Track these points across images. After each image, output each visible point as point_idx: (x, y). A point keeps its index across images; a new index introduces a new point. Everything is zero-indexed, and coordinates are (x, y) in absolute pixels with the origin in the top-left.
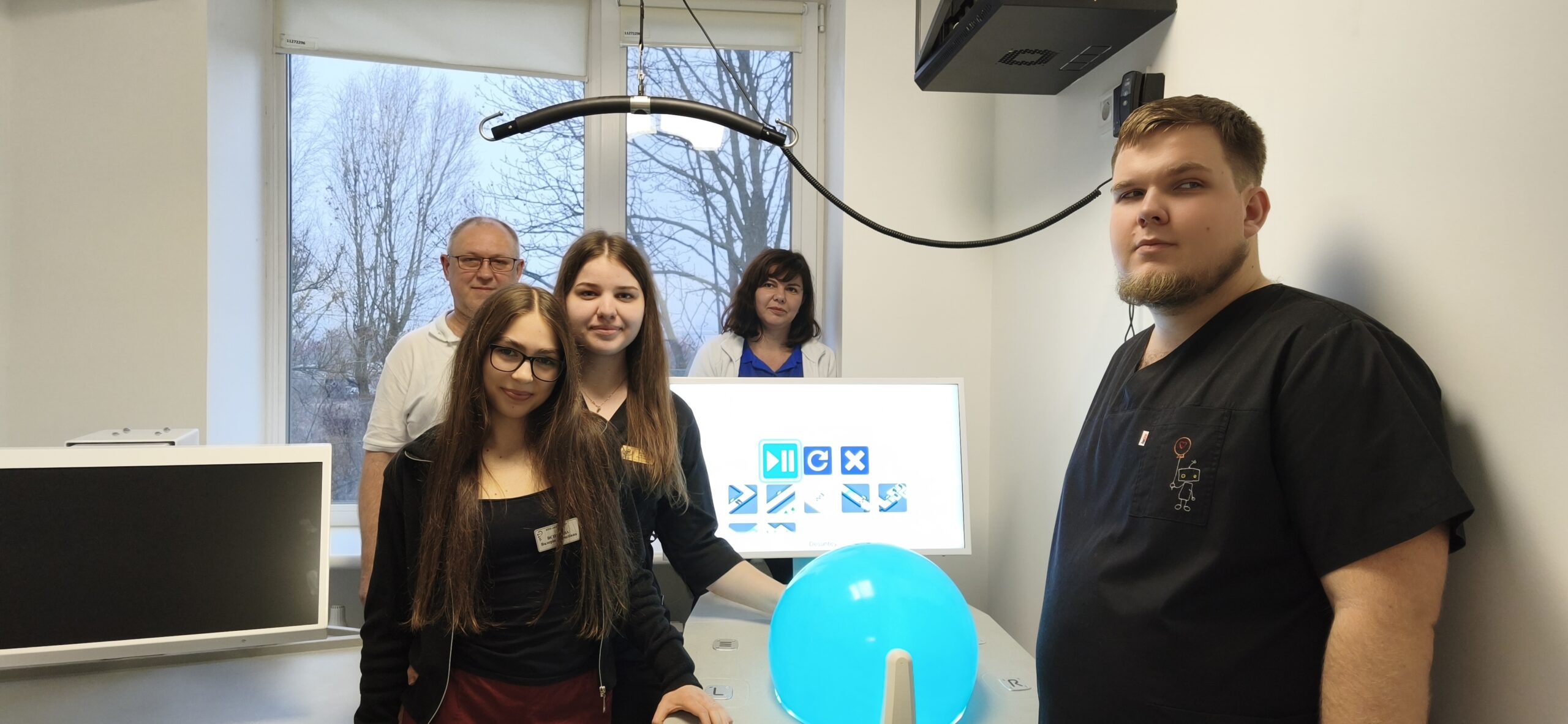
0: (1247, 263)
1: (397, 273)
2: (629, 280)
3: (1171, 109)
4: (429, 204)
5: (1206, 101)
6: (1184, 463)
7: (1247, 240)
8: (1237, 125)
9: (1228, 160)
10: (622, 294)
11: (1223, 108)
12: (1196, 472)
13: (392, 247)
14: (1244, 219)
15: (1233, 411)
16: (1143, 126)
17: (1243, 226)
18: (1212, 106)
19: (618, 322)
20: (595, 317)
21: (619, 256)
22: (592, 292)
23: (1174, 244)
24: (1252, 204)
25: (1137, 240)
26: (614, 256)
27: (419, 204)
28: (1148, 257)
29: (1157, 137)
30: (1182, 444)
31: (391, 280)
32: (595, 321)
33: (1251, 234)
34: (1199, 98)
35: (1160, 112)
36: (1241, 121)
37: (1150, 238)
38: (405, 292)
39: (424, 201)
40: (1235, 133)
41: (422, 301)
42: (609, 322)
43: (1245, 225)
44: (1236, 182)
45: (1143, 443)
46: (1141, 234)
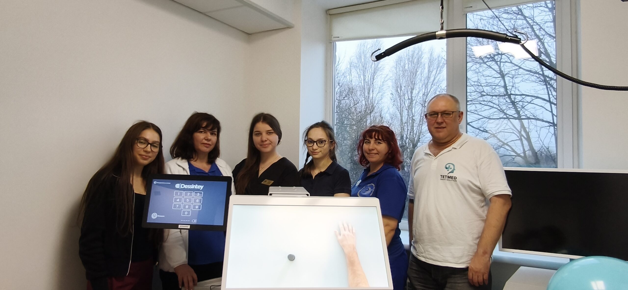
22: (259, 133)
31: (412, 127)
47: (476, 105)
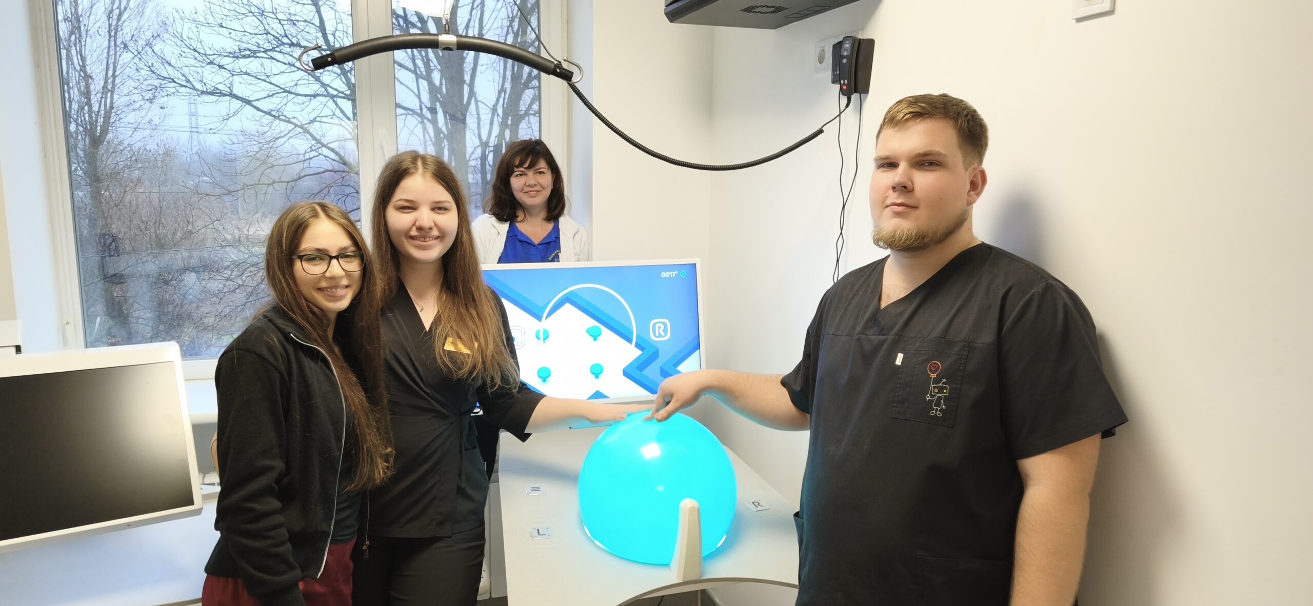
0: (966, 224)
1: (92, 87)
2: (444, 196)
3: (924, 105)
4: (119, 19)
5: (949, 101)
6: (937, 381)
7: (968, 208)
8: (970, 122)
9: (960, 147)
10: (438, 208)
11: (961, 107)
12: (946, 388)
13: (83, 59)
14: (967, 191)
15: (972, 344)
16: (902, 115)
17: (966, 196)
18: (953, 105)
19: (435, 233)
20: (414, 228)
21: (433, 173)
22: (410, 207)
23: (915, 207)
24: (974, 179)
25: (889, 202)
26: (429, 175)
27: (109, 20)
28: (898, 214)
29: (911, 123)
30: (933, 366)
31: (87, 94)
32: (414, 233)
33: (970, 203)
34: (944, 98)
35: (915, 106)
36: (973, 118)
37: (899, 201)
38: (102, 108)
39: (113, 16)
40: (968, 127)
41: (122, 116)
42: (427, 233)
43: (968, 195)
44: (964, 163)
45: (899, 362)
46: (893, 197)
47: (262, 59)
